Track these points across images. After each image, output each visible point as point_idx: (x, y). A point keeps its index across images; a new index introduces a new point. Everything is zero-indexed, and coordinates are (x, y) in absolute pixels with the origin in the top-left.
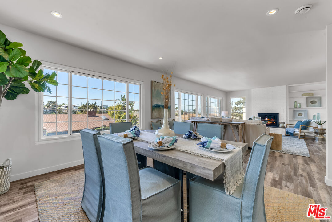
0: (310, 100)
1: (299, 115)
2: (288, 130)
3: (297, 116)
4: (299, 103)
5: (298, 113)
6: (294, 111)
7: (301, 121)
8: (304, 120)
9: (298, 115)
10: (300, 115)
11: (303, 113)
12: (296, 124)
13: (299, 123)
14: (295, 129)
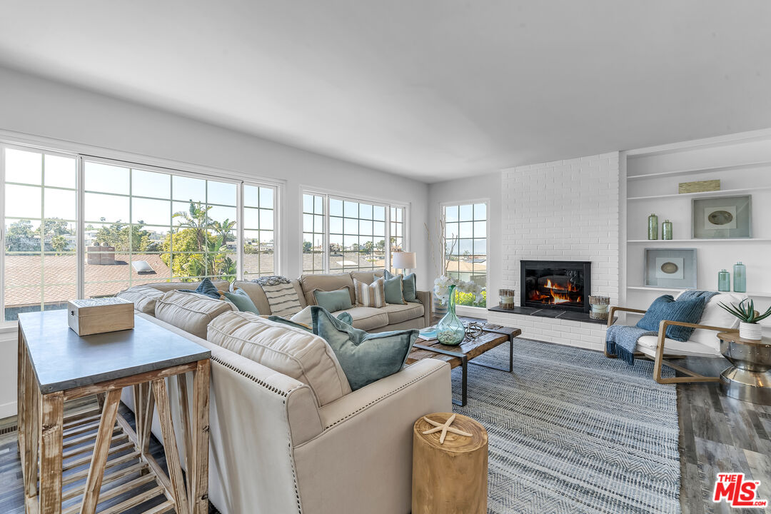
1: (664, 268)
2: (614, 338)
3: (660, 275)
4: (667, 222)
5: (660, 261)
6: (648, 252)
7: (669, 299)
8: (683, 291)
10: (669, 268)
11: (678, 261)
12: (650, 311)
13: (660, 306)
14: (642, 335)
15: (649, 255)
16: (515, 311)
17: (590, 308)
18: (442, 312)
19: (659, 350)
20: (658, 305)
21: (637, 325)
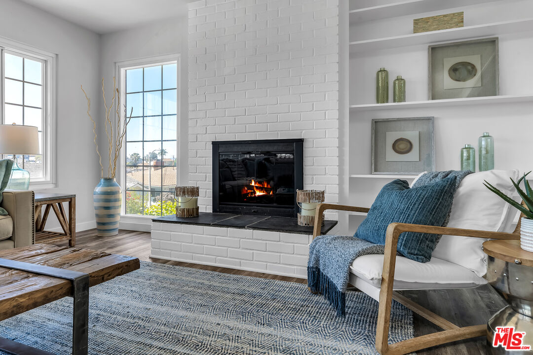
0: (449, 62)
3: (391, 156)
4: (400, 79)
5: (391, 137)
6: (376, 124)
7: (403, 184)
8: (417, 178)
9: (394, 146)
10: (402, 146)
12: (374, 208)
13: (389, 196)
14: (359, 255)
15: (378, 127)
16: (201, 221)
17: (299, 210)
18: (107, 227)
19: (386, 285)
20: (386, 196)
21: (356, 235)
